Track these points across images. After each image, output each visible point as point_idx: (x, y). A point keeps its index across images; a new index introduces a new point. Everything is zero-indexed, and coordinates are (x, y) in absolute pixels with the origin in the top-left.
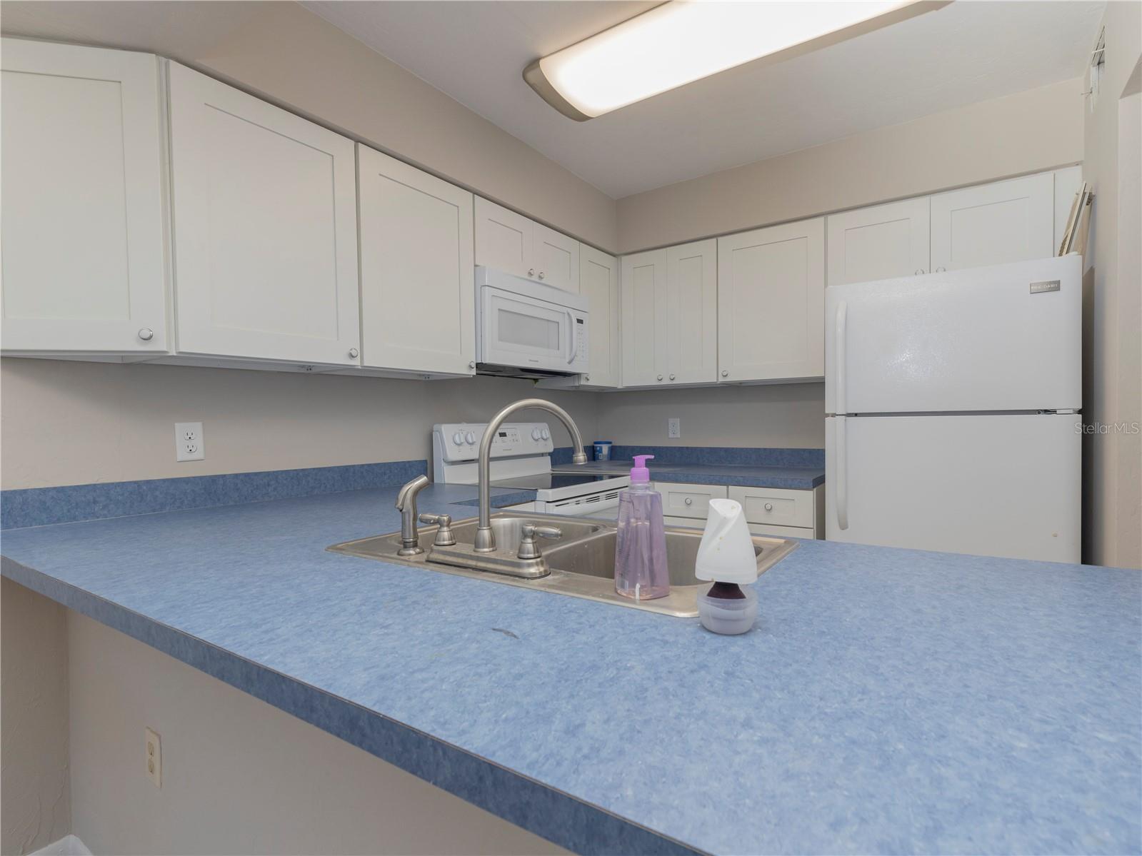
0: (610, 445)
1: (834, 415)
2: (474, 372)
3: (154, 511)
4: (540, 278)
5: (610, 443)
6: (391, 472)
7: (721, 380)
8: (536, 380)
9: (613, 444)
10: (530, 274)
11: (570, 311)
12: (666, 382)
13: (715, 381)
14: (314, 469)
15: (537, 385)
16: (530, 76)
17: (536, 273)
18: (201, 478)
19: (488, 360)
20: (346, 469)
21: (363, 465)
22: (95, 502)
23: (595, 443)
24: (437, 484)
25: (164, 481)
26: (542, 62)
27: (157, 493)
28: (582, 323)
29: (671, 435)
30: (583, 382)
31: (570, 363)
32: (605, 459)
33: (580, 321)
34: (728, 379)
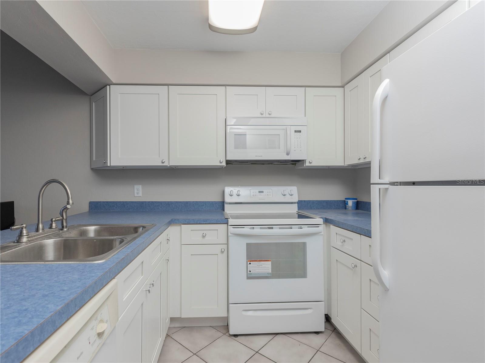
0: (356, 201)
2: (224, 164)
3: (127, 210)
4: (269, 114)
5: (356, 199)
6: (206, 205)
10: (262, 114)
11: (289, 127)
14: (174, 202)
18: (139, 202)
21: (193, 202)
22: (114, 206)
23: (346, 199)
25: (130, 202)
27: (128, 205)
28: (301, 132)
30: (307, 164)
31: (288, 155)
32: (350, 209)
33: (298, 131)
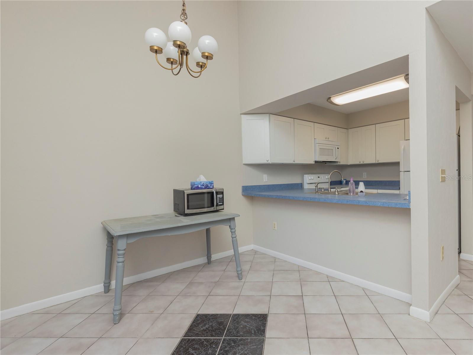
1: (401, 171)
2: (314, 163)
4: (328, 139)
5: (346, 180)
6: (296, 185)
7: (377, 162)
8: (326, 163)
9: (347, 180)
10: (326, 138)
11: (335, 146)
12: (362, 163)
13: (375, 162)
15: (326, 164)
16: (329, 101)
17: (327, 138)
18: (267, 185)
19: (317, 160)
20: (288, 184)
24: (305, 189)
26: (331, 98)
29: (364, 177)
30: (339, 164)
31: (336, 159)
32: (344, 184)
33: (338, 148)
34: (379, 162)
